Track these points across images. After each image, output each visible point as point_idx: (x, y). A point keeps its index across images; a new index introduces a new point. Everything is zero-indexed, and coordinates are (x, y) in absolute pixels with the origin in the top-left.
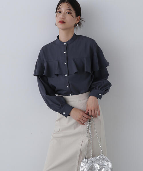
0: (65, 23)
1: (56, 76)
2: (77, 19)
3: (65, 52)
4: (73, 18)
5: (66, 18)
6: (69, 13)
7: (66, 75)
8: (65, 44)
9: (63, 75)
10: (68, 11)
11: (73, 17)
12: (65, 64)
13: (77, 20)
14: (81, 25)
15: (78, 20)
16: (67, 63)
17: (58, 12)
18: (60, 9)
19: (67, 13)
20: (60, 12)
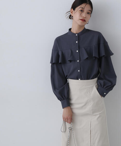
0: (85, 21)
1: (69, 62)
3: (77, 42)
7: (78, 61)
8: (77, 35)
9: (75, 61)
12: (77, 51)
16: (79, 51)
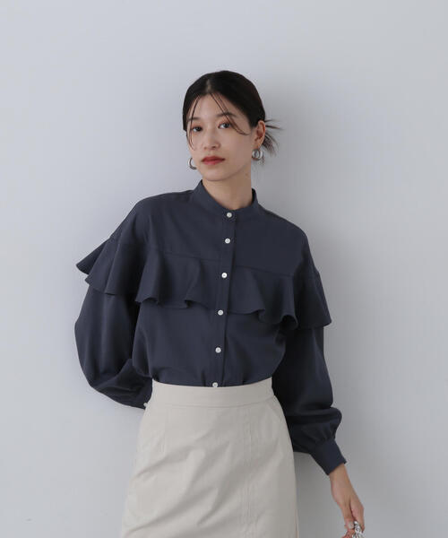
0: (223, 160)
2: (258, 132)
3: (228, 241)
4: (243, 136)
5: (223, 145)
6: (226, 126)
7: (221, 313)
8: (229, 215)
10: (224, 119)
11: (244, 134)
12: (224, 275)
13: (256, 136)
14: (274, 145)
15: (260, 136)
16: (231, 277)
17: (191, 130)
18: (196, 119)
19: (222, 126)
20: (199, 129)
